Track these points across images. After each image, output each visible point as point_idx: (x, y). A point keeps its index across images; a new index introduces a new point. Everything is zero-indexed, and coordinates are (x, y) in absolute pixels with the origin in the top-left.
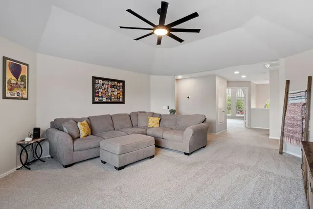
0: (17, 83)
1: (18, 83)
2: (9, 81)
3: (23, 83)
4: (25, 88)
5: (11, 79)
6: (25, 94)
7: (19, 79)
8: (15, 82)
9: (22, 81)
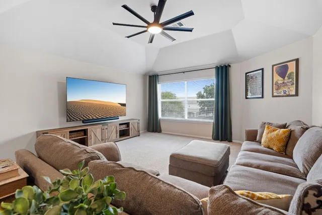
0: (283, 83)
1: (285, 81)
2: (277, 82)
3: (290, 80)
4: (293, 84)
5: (278, 80)
6: (292, 91)
7: (286, 78)
8: (282, 82)
9: (289, 78)
